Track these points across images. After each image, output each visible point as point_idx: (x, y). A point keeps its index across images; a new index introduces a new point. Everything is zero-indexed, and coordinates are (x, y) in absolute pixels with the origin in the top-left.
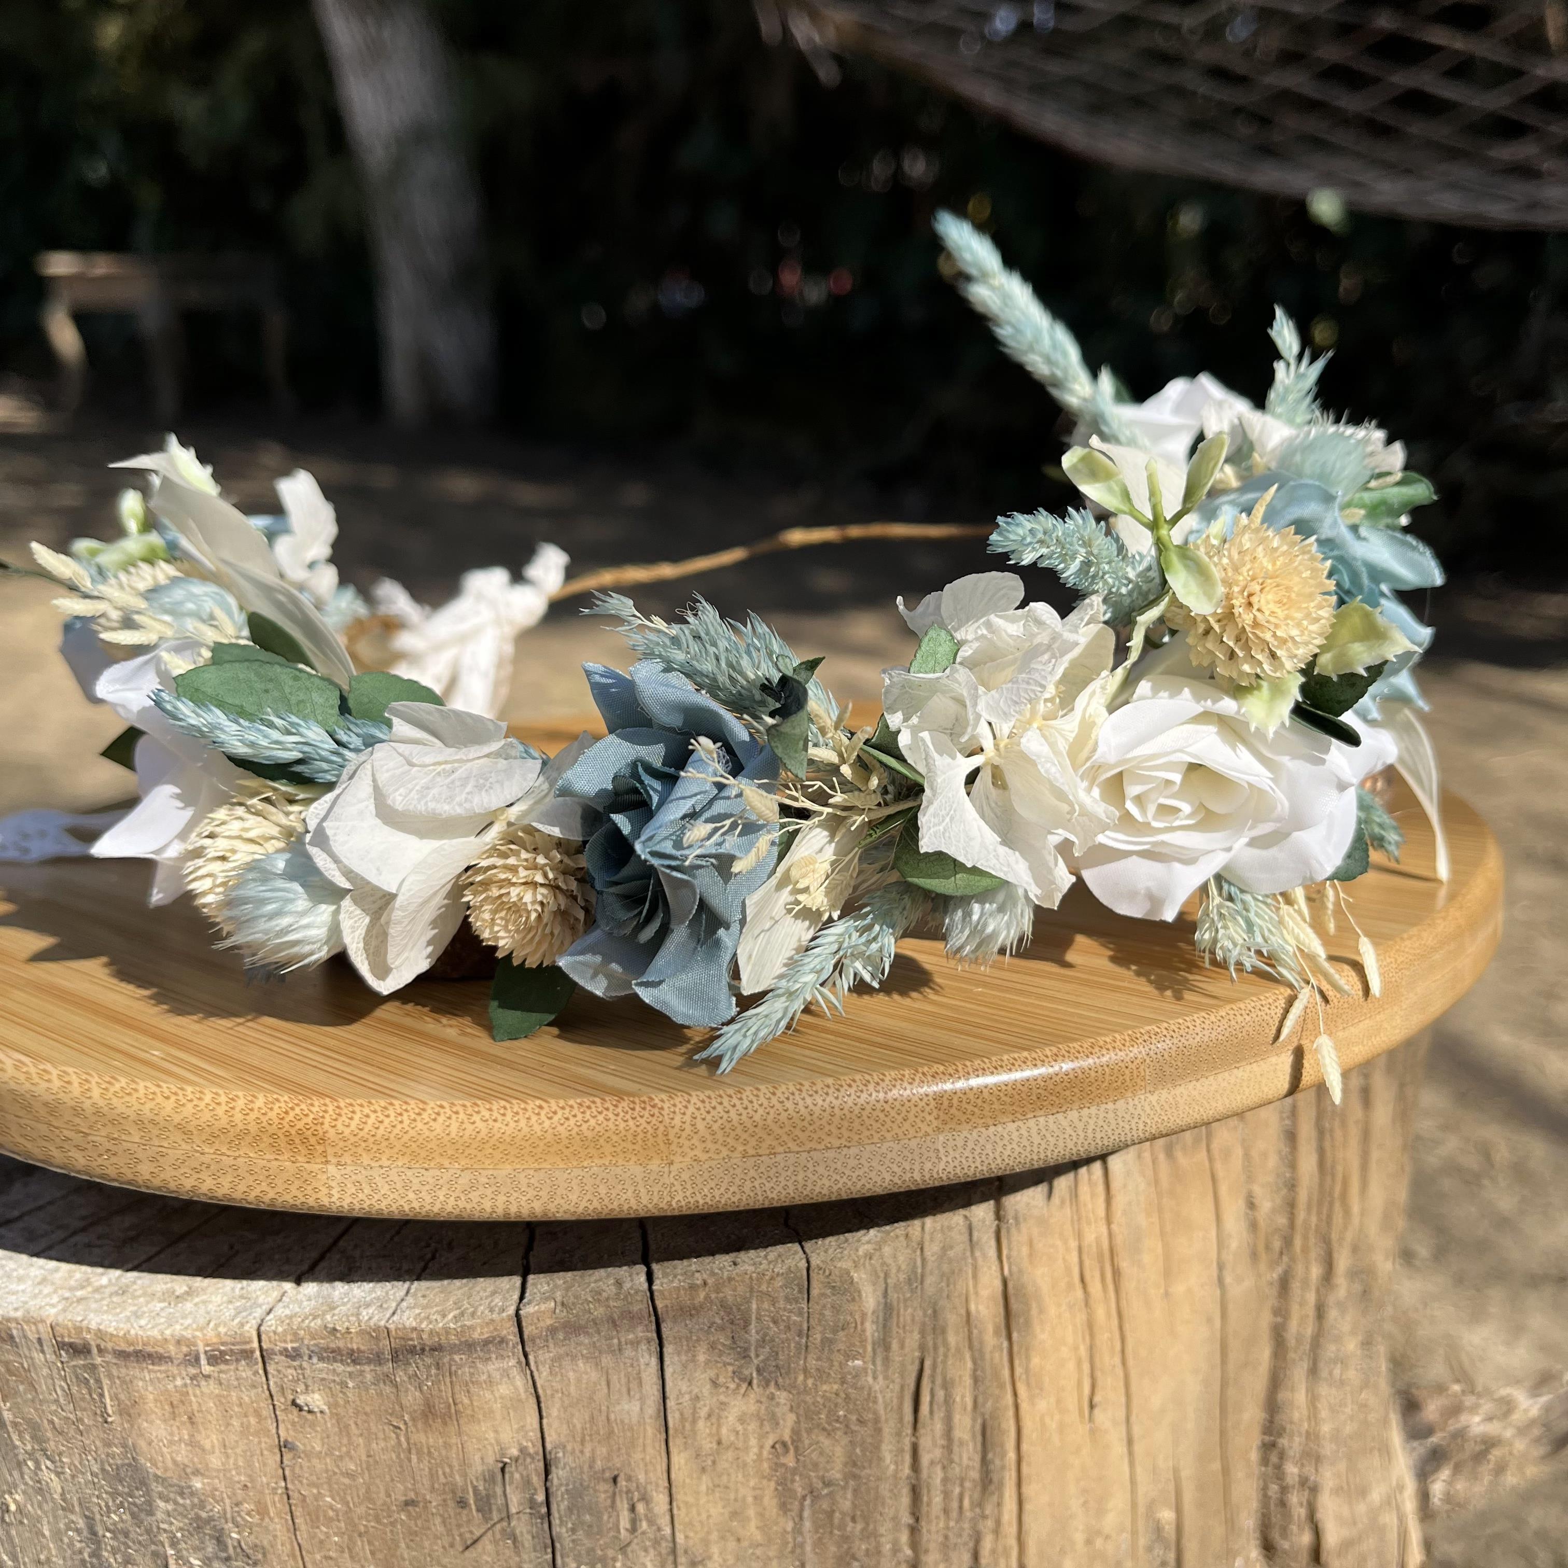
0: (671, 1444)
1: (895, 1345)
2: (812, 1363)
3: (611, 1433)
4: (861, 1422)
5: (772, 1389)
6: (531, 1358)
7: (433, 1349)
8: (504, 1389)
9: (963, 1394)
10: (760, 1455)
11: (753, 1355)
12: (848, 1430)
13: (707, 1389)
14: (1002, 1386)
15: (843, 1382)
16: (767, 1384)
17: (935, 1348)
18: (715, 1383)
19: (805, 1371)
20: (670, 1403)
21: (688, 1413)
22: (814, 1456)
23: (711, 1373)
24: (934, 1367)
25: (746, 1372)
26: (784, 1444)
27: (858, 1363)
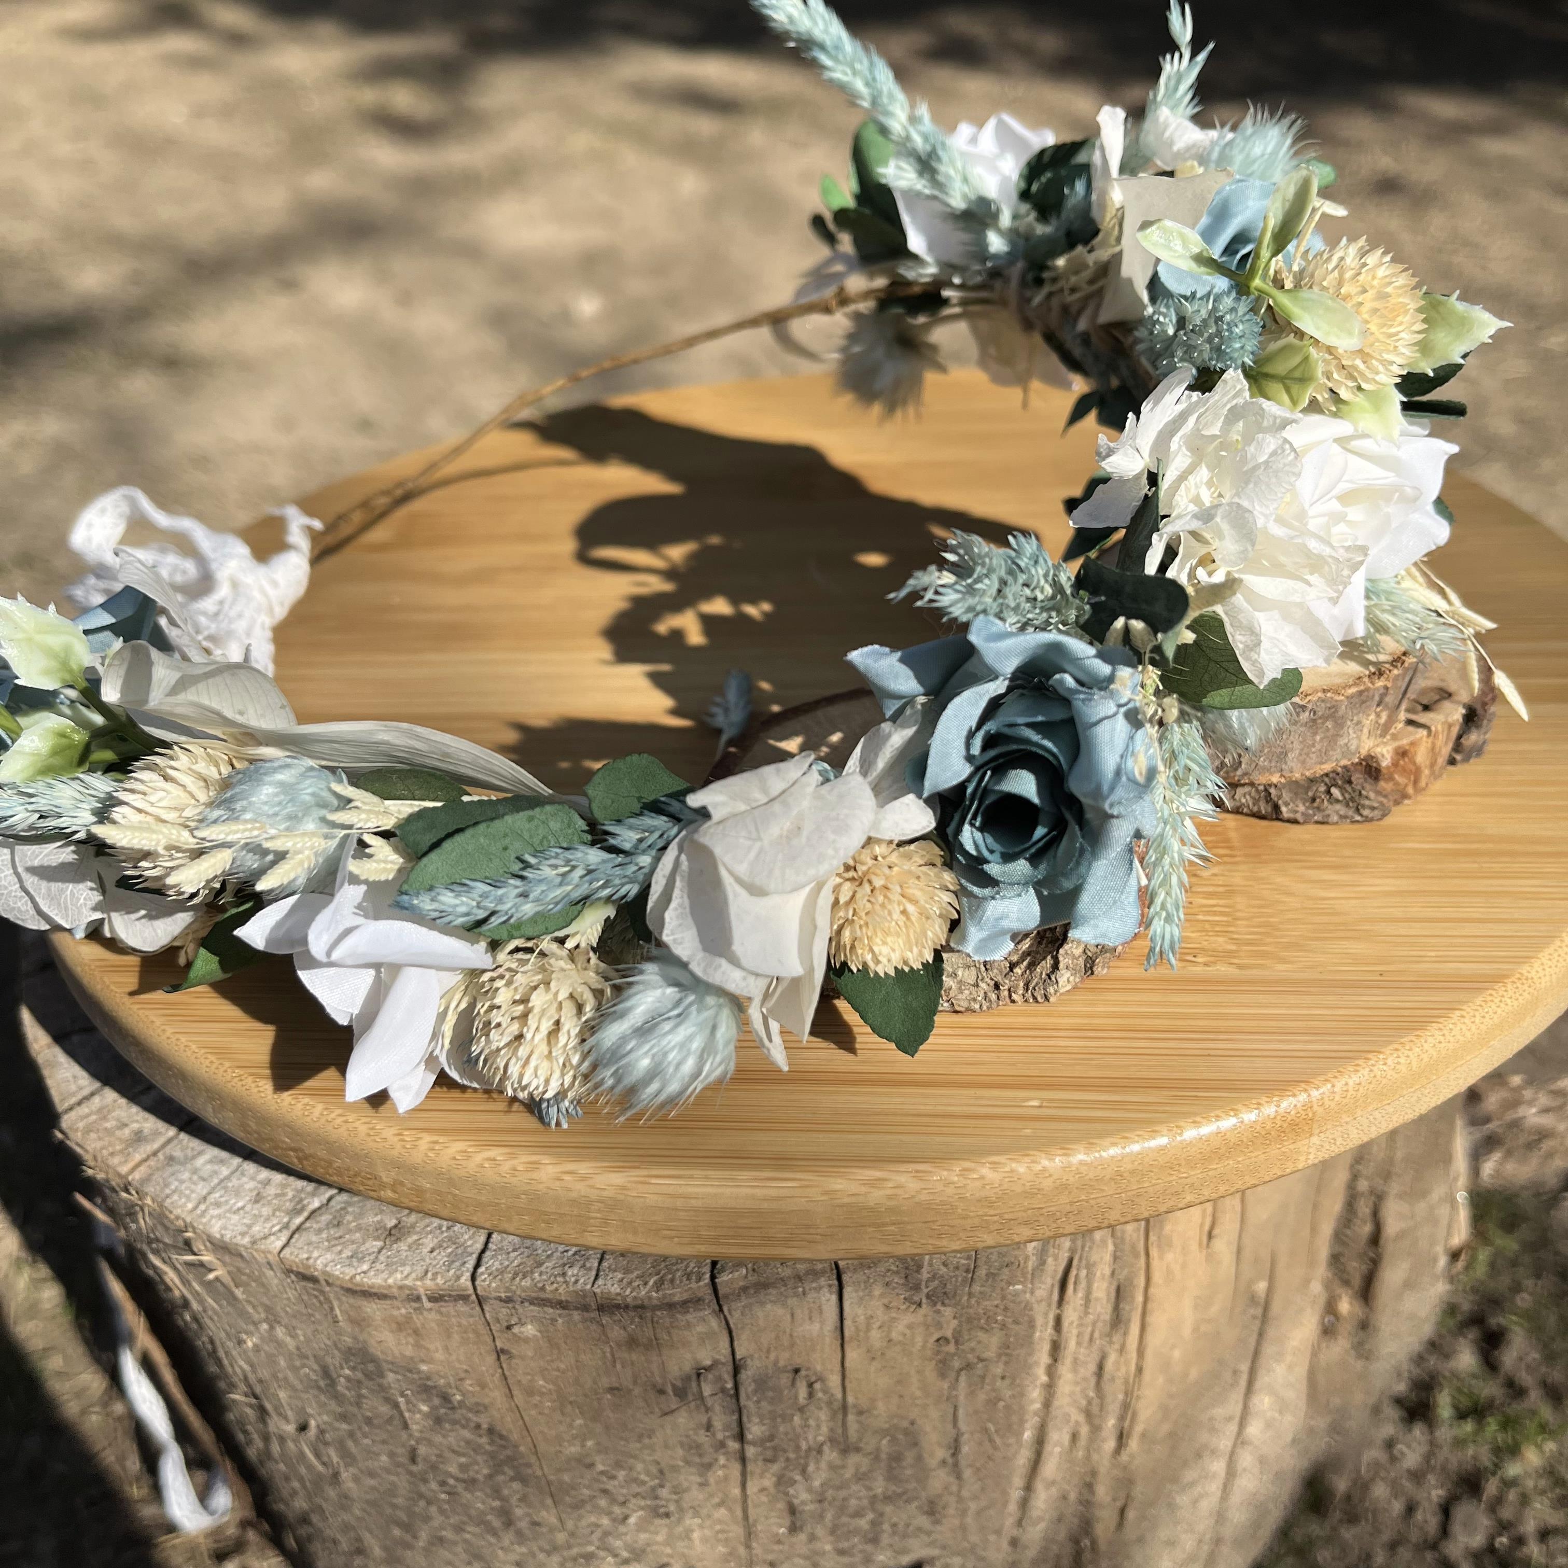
0: (846, 1347)
1: (1050, 1260)
2: (976, 1288)
3: (792, 1345)
4: (1016, 1322)
5: (939, 1306)
6: (725, 1309)
7: (636, 1307)
8: (700, 1329)
9: (1104, 1269)
10: (924, 1347)
11: (923, 1286)
12: (1003, 1326)
13: (880, 1312)
14: (1136, 1256)
15: (1003, 1298)
16: (935, 1304)
17: (1083, 1247)
18: (887, 1307)
19: (970, 1295)
20: (848, 1323)
21: (863, 1327)
22: (973, 1344)
23: (886, 1301)
24: (1080, 1259)
25: (916, 1299)
26: (947, 1340)
27: (1019, 1287)
